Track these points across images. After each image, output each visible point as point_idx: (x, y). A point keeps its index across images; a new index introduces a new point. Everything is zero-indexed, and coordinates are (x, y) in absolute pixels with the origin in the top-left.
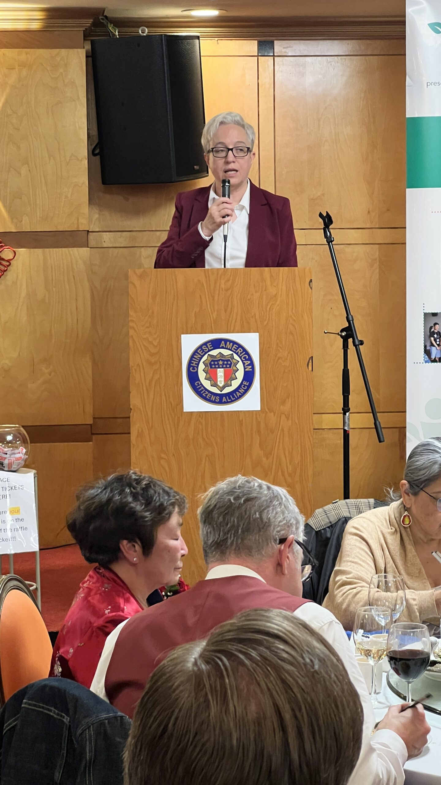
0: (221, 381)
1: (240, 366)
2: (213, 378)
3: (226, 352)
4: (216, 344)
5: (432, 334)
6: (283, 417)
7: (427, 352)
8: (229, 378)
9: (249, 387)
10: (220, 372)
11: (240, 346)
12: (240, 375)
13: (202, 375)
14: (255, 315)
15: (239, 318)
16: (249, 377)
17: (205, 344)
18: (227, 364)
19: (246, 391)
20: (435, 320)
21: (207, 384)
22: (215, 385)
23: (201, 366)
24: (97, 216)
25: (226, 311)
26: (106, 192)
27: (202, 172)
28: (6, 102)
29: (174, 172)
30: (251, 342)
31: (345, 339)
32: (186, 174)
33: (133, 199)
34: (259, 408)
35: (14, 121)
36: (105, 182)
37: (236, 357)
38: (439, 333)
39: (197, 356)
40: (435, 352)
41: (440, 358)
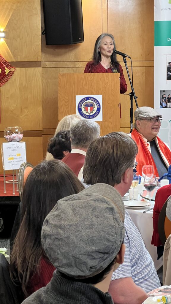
0: (89, 111)
1: (96, 106)
2: (86, 110)
3: (91, 101)
4: (88, 99)
5: (163, 98)
6: (110, 123)
7: (161, 104)
8: (92, 110)
9: (99, 113)
10: (89, 108)
11: (96, 99)
12: (96, 109)
13: (83, 109)
14: (101, 89)
15: (95, 90)
16: (99, 110)
17: (84, 99)
18: (91, 105)
19: (98, 114)
20: (164, 93)
21: (84, 112)
22: (87, 112)
23: (83, 106)
24: (44, 56)
25: (91, 88)
26: (47, 48)
27: (82, 40)
28: (12, 15)
29: (72, 40)
30: (99, 98)
31: (131, 96)
32: (77, 41)
33: (57, 50)
34: (102, 120)
35: (15, 22)
36: (47, 44)
37: (94, 103)
38: (165, 98)
39: (81, 103)
40: (164, 104)
41: (166, 107)
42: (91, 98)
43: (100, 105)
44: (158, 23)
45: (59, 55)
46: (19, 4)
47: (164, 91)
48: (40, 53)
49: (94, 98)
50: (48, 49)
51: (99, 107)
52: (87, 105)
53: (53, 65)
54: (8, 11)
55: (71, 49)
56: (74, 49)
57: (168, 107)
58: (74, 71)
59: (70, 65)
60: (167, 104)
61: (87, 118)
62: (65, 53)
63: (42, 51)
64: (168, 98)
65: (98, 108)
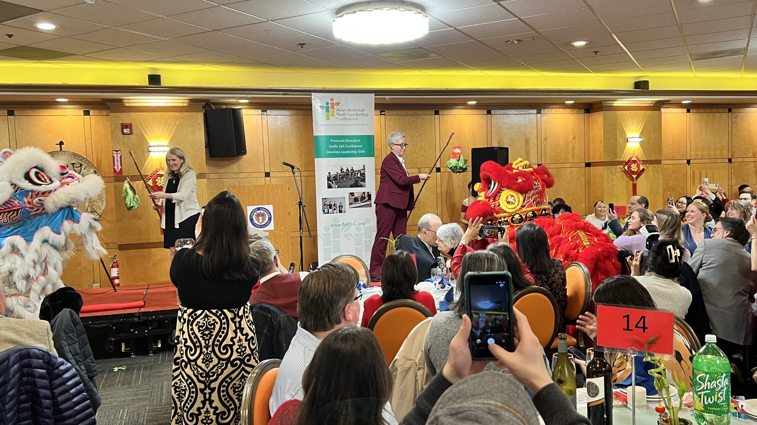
0: (261, 221)
1: (267, 216)
2: (258, 220)
3: (262, 212)
4: (259, 209)
5: (325, 205)
6: (281, 232)
7: (324, 211)
8: (263, 219)
9: (270, 222)
10: (261, 218)
11: (267, 209)
12: (267, 219)
13: (254, 219)
14: (271, 199)
15: (266, 201)
16: (270, 219)
17: (255, 209)
18: (263, 215)
19: (269, 224)
20: (326, 200)
21: (256, 222)
22: (259, 222)
23: (254, 216)
24: (208, 168)
25: (261, 199)
26: (211, 160)
27: (245, 153)
28: (176, 130)
29: (236, 153)
30: (270, 208)
31: (300, 205)
32: (240, 154)
33: (220, 162)
34: (273, 229)
35: (179, 137)
36: (211, 157)
37: (265, 213)
38: (327, 204)
39: (253, 213)
40: (326, 211)
41: (328, 213)
42: (262, 208)
43: (271, 215)
44: (317, 137)
45: (222, 167)
46: (182, 120)
47: (325, 199)
48: (205, 166)
49: (265, 208)
50: (211, 162)
51: (270, 216)
52: (258, 215)
53: (217, 176)
54: (171, 126)
55: (234, 161)
56: (237, 161)
57: (330, 212)
58: (238, 182)
59: (234, 176)
60: (328, 210)
61: (259, 228)
62: (229, 165)
63: (207, 163)
64: (329, 205)
65: (269, 218)
